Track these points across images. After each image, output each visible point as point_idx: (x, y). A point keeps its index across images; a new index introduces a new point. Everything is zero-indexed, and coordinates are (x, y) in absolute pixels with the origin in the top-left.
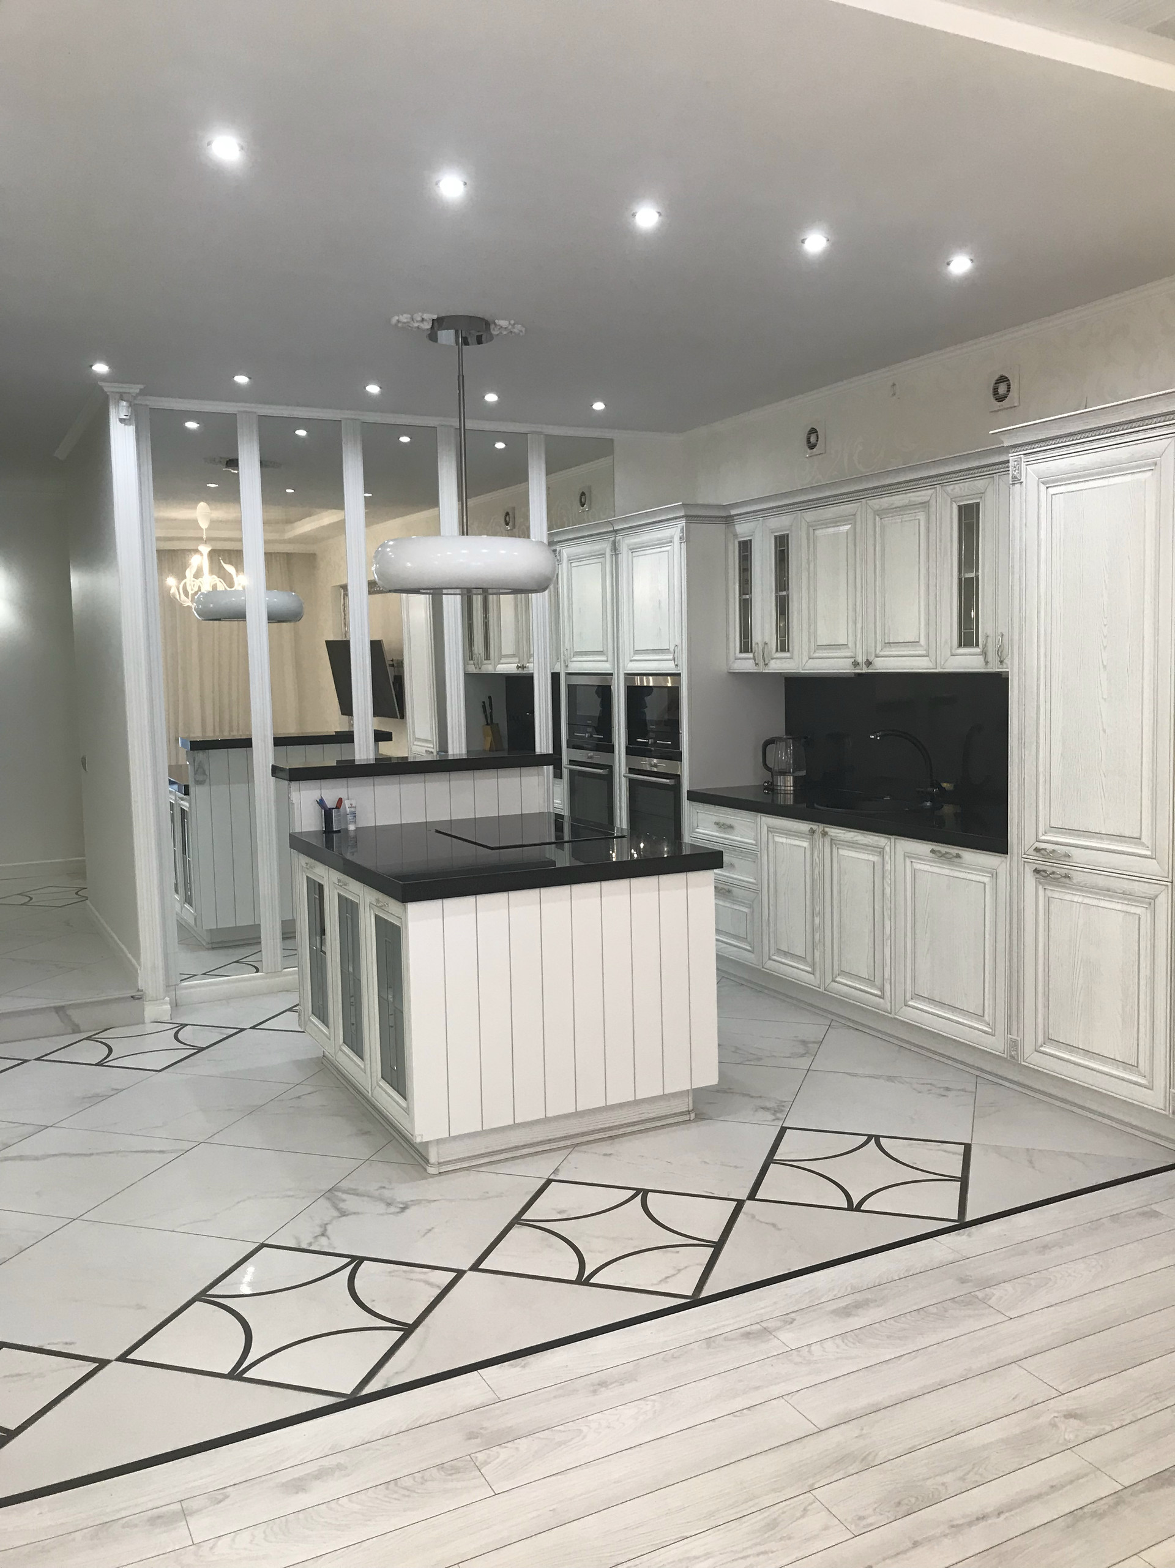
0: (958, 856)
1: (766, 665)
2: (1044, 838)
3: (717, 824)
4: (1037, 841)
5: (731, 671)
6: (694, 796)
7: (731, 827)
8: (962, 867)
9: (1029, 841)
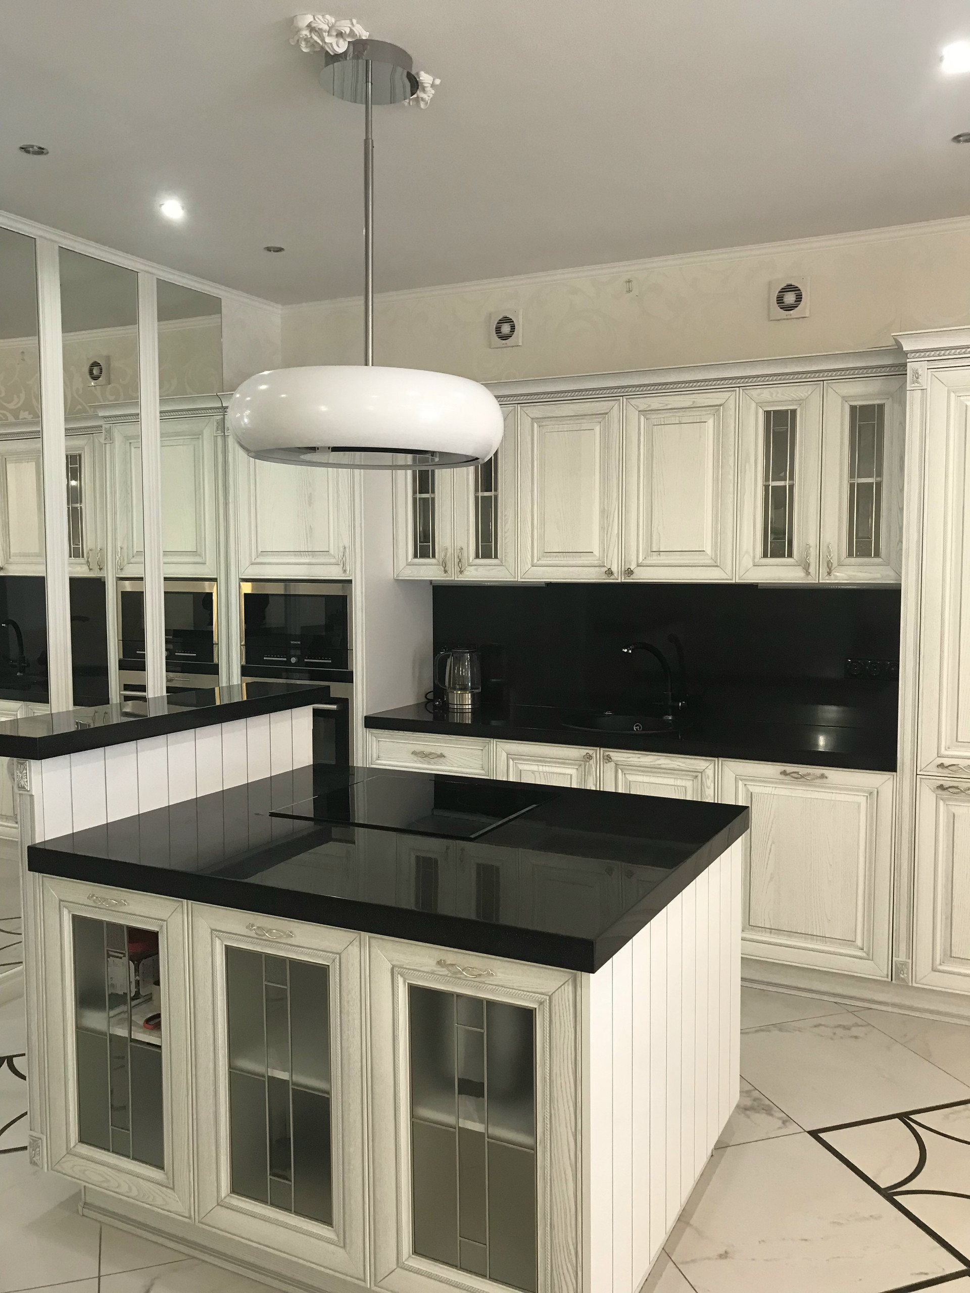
0: (823, 776)
1: (461, 572)
2: (947, 753)
3: (414, 753)
4: (938, 757)
5: (400, 578)
6: (372, 722)
7: (442, 756)
8: (825, 788)
9: (928, 757)
